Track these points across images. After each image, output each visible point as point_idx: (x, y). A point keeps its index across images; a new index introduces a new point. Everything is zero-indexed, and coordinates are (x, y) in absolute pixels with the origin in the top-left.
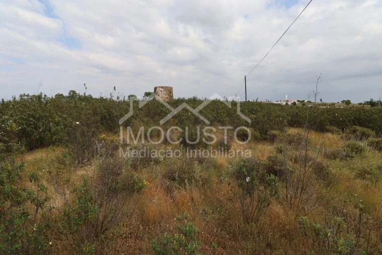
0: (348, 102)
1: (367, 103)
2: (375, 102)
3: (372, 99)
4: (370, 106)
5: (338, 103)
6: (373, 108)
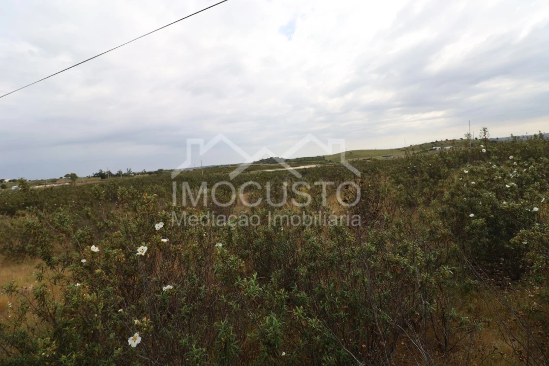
0: (73, 177)
1: (97, 175)
2: (104, 174)
3: (101, 171)
4: (100, 178)
5: (61, 178)
6: (104, 182)
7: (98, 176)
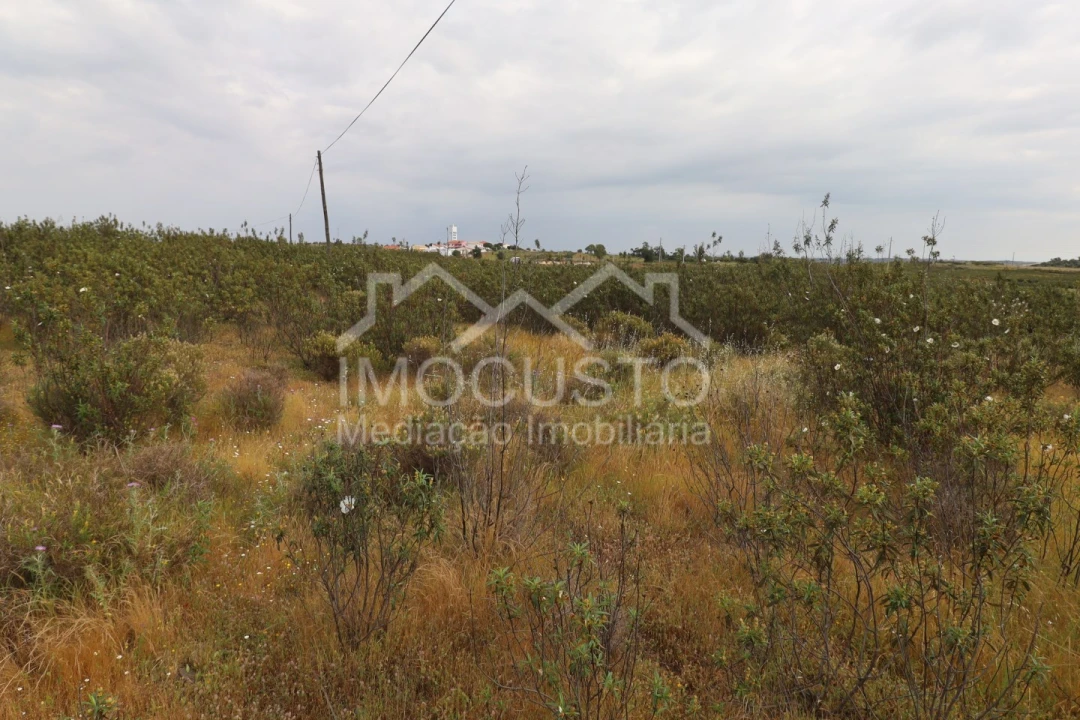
0: (600, 251)
1: (637, 253)
2: (652, 251)
3: (646, 245)
4: (643, 260)
5: (580, 251)
7: (639, 256)
